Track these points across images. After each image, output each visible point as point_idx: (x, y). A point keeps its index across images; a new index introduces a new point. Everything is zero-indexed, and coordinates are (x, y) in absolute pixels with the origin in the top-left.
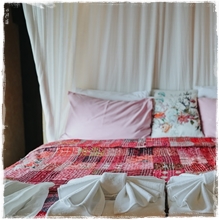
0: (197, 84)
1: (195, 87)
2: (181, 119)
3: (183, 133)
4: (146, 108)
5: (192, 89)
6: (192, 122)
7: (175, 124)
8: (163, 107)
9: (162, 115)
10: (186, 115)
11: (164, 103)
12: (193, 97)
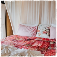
0: (51, 23)
1: (51, 24)
2: (44, 32)
3: (44, 36)
4: (35, 29)
5: (50, 24)
6: (47, 34)
7: (42, 34)
8: (40, 29)
9: (39, 31)
10: (45, 31)
11: (40, 28)
12: (49, 27)
